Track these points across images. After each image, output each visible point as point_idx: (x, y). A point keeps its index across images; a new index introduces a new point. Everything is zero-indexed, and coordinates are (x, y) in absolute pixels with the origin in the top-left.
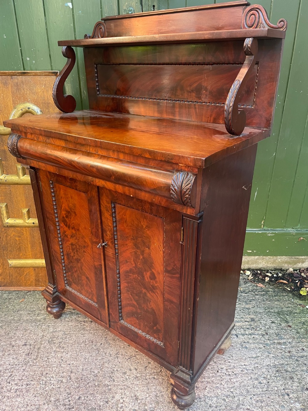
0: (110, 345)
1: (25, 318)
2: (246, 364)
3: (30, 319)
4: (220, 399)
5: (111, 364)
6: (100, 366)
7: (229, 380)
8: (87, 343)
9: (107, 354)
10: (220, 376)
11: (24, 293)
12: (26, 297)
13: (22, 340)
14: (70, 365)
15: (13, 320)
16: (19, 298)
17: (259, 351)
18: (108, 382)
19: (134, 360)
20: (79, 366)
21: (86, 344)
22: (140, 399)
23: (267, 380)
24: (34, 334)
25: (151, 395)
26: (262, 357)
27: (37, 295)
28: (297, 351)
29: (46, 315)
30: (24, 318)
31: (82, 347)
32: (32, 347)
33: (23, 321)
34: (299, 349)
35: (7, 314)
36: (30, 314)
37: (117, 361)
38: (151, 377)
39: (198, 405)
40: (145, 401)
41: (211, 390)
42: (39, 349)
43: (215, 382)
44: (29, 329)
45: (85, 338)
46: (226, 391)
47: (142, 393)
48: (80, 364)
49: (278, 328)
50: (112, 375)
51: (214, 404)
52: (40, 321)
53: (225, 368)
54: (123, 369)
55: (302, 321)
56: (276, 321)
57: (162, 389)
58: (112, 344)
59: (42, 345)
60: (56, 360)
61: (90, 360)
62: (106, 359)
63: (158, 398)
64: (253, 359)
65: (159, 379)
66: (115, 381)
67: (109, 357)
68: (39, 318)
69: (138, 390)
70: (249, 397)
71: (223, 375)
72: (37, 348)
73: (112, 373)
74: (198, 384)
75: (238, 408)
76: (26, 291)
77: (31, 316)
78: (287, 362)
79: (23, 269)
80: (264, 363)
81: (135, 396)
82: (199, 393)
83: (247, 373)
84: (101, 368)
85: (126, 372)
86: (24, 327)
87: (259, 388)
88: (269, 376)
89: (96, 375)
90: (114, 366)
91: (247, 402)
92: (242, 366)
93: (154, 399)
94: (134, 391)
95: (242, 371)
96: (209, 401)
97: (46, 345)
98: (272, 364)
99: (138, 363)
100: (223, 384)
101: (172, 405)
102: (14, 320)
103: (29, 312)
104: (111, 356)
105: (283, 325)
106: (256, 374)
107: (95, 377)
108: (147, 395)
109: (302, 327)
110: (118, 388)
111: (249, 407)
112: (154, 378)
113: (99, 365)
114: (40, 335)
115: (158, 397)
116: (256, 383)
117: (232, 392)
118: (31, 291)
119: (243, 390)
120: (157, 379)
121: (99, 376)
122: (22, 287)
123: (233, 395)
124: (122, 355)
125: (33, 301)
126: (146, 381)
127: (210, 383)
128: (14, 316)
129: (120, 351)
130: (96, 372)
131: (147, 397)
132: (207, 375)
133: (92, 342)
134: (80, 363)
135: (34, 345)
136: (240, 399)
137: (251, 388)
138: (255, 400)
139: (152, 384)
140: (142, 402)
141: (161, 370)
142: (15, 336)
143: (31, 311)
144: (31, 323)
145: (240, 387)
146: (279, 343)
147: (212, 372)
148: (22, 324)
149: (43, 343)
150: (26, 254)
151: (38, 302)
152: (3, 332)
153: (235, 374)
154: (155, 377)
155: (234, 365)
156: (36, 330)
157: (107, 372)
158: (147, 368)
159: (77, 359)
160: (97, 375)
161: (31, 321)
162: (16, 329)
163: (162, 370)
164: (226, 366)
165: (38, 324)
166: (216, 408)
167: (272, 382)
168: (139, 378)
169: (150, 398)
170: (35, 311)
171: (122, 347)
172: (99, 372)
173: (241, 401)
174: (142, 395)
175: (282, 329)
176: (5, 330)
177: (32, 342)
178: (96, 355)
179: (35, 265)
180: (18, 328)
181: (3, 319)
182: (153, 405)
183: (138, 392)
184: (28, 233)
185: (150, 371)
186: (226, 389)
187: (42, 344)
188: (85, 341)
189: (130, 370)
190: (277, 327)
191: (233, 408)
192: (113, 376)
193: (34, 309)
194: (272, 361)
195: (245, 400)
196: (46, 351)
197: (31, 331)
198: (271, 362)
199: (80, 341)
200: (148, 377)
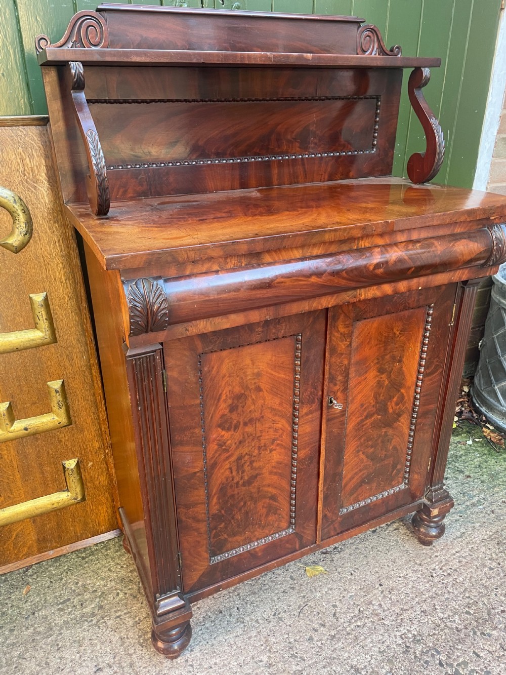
0: (255, 605)
1: (59, 621)
2: (458, 549)
3: (72, 619)
4: (462, 614)
5: (279, 634)
6: (264, 645)
7: (454, 582)
8: (213, 617)
9: (261, 622)
10: (440, 582)
11: (19, 574)
12: (30, 580)
13: (86, 664)
14: (211, 668)
15: (36, 633)
16: (17, 588)
17: (458, 525)
18: (296, 666)
19: (309, 612)
20: (229, 663)
21: (213, 619)
22: (362, 669)
23: (495, 560)
24: (102, 643)
25: (373, 653)
26: (469, 533)
27: (52, 569)
28: (500, 507)
29: (98, 600)
30: (56, 622)
31: (210, 628)
32: (115, 669)
33: (58, 628)
34: (499, 503)
35: (15, 627)
36: (65, 610)
37: (284, 626)
38: (352, 626)
39: (444, 637)
40: (372, 668)
41: (443, 607)
42: (131, 665)
43: (440, 593)
44: (84, 638)
45: (202, 610)
46: (461, 599)
47: (359, 658)
48: (227, 659)
49: (458, 484)
50: (293, 651)
51: (461, 624)
52: (93, 615)
53: (437, 567)
54: (304, 634)
55: (476, 465)
56: (449, 476)
57: (381, 637)
58: (257, 601)
59: (134, 656)
60: (180, 671)
61: (240, 644)
62: (265, 629)
63: (385, 654)
64: (460, 540)
65: (366, 625)
66: (306, 658)
67: (268, 625)
68: (88, 610)
69: (349, 657)
70: (493, 594)
71: (442, 578)
72: (127, 666)
73: (291, 648)
74: (422, 606)
75: (491, 616)
76: (20, 570)
77: (70, 613)
78: (500, 528)
79: (8, 527)
80: (476, 539)
81: (352, 667)
82: (433, 619)
83: (468, 562)
84: (268, 648)
85: (311, 636)
86: (71, 638)
87: (494, 577)
88: (494, 555)
89: (268, 665)
90: (287, 636)
91: (496, 602)
92: (454, 554)
93: (381, 659)
94: (345, 660)
95: (459, 562)
96: (452, 624)
97: (141, 652)
98: (486, 537)
99: (319, 613)
100: (451, 591)
101: (410, 654)
102: (39, 633)
103: (60, 606)
104: (270, 622)
105: (460, 477)
106: (477, 558)
107: (269, 668)
108: (367, 657)
109: (481, 472)
110: (319, 668)
111: (502, 608)
112: (358, 626)
113: (262, 645)
114: (114, 640)
115: (384, 651)
116: (487, 572)
117: (469, 597)
118: (32, 566)
119: (479, 588)
120: (364, 626)
121: (274, 663)
122: (11, 565)
123: (473, 601)
124: (285, 612)
125: (51, 582)
126: (350, 636)
127: (434, 597)
128: (32, 626)
129: (277, 607)
130: (265, 659)
131: (369, 660)
132: (423, 589)
133: (221, 612)
134: (226, 657)
135: (117, 662)
136: (485, 602)
137: (486, 582)
138: (501, 595)
139: (362, 638)
140: (369, 671)
141: (359, 609)
142: (65, 661)
143: (61, 603)
144: (78, 625)
145: (473, 585)
146: (473, 505)
147: (425, 581)
148: (61, 634)
149: (131, 651)
150: (11, 496)
151: (63, 581)
152: (33, 665)
153: (455, 570)
154: (359, 624)
155: (444, 557)
156: (98, 635)
157: (282, 650)
158: (337, 615)
159: (217, 652)
160: (270, 664)
161: (74, 621)
162: (57, 648)
163: (362, 609)
164: (437, 564)
165: (94, 622)
166: (466, 628)
167: (503, 562)
168: (336, 636)
169: (374, 660)
170: (69, 599)
171: (275, 598)
172: (270, 657)
173: (487, 604)
174: (361, 661)
175: (463, 484)
176: (34, 660)
177: (108, 659)
178: (244, 631)
179: (36, 512)
180: (58, 645)
181: (12, 640)
182: (386, 667)
183: (352, 660)
184: (12, 451)
185: (345, 618)
186: (459, 597)
187: (131, 655)
188: (207, 615)
189: (316, 630)
190: (455, 483)
191: (486, 619)
192: (296, 653)
193: (66, 598)
194: (483, 532)
195: (491, 600)
196: (148, 663)
197: (90, 640)
198: (482, 534)
199: (198, 620)
200: (348, 629)
